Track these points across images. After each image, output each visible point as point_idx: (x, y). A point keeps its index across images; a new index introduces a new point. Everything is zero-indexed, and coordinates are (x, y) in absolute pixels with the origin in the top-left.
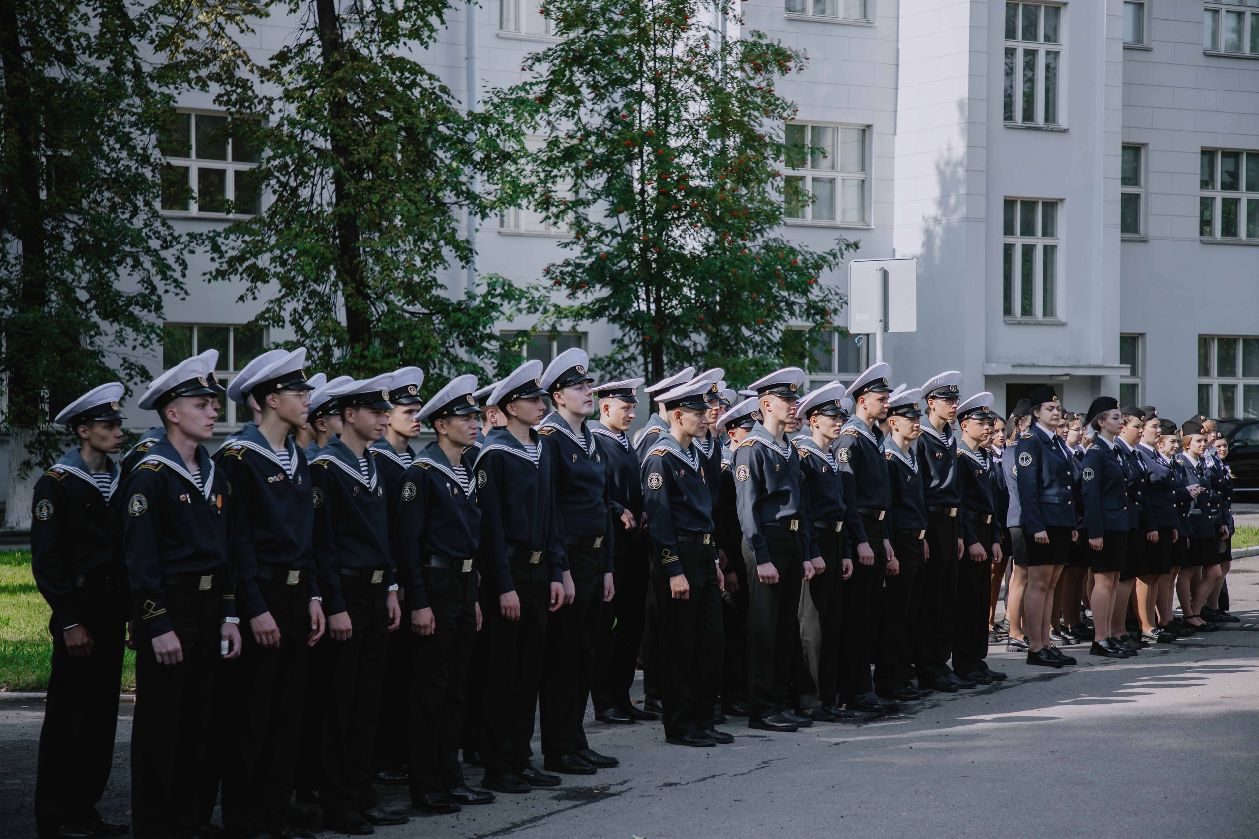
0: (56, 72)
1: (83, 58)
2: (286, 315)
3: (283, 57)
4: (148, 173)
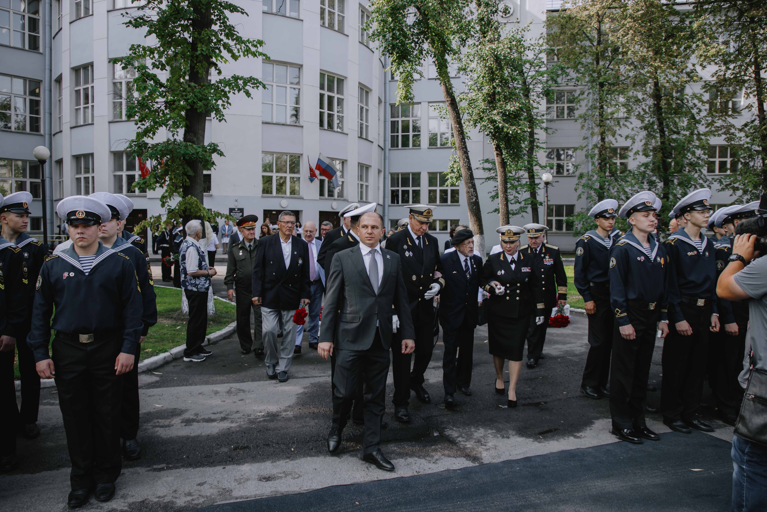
0: (674, 136)
1: (682, 132)
2: (744, 200)
3: (746, 125)
4: (700, 161)
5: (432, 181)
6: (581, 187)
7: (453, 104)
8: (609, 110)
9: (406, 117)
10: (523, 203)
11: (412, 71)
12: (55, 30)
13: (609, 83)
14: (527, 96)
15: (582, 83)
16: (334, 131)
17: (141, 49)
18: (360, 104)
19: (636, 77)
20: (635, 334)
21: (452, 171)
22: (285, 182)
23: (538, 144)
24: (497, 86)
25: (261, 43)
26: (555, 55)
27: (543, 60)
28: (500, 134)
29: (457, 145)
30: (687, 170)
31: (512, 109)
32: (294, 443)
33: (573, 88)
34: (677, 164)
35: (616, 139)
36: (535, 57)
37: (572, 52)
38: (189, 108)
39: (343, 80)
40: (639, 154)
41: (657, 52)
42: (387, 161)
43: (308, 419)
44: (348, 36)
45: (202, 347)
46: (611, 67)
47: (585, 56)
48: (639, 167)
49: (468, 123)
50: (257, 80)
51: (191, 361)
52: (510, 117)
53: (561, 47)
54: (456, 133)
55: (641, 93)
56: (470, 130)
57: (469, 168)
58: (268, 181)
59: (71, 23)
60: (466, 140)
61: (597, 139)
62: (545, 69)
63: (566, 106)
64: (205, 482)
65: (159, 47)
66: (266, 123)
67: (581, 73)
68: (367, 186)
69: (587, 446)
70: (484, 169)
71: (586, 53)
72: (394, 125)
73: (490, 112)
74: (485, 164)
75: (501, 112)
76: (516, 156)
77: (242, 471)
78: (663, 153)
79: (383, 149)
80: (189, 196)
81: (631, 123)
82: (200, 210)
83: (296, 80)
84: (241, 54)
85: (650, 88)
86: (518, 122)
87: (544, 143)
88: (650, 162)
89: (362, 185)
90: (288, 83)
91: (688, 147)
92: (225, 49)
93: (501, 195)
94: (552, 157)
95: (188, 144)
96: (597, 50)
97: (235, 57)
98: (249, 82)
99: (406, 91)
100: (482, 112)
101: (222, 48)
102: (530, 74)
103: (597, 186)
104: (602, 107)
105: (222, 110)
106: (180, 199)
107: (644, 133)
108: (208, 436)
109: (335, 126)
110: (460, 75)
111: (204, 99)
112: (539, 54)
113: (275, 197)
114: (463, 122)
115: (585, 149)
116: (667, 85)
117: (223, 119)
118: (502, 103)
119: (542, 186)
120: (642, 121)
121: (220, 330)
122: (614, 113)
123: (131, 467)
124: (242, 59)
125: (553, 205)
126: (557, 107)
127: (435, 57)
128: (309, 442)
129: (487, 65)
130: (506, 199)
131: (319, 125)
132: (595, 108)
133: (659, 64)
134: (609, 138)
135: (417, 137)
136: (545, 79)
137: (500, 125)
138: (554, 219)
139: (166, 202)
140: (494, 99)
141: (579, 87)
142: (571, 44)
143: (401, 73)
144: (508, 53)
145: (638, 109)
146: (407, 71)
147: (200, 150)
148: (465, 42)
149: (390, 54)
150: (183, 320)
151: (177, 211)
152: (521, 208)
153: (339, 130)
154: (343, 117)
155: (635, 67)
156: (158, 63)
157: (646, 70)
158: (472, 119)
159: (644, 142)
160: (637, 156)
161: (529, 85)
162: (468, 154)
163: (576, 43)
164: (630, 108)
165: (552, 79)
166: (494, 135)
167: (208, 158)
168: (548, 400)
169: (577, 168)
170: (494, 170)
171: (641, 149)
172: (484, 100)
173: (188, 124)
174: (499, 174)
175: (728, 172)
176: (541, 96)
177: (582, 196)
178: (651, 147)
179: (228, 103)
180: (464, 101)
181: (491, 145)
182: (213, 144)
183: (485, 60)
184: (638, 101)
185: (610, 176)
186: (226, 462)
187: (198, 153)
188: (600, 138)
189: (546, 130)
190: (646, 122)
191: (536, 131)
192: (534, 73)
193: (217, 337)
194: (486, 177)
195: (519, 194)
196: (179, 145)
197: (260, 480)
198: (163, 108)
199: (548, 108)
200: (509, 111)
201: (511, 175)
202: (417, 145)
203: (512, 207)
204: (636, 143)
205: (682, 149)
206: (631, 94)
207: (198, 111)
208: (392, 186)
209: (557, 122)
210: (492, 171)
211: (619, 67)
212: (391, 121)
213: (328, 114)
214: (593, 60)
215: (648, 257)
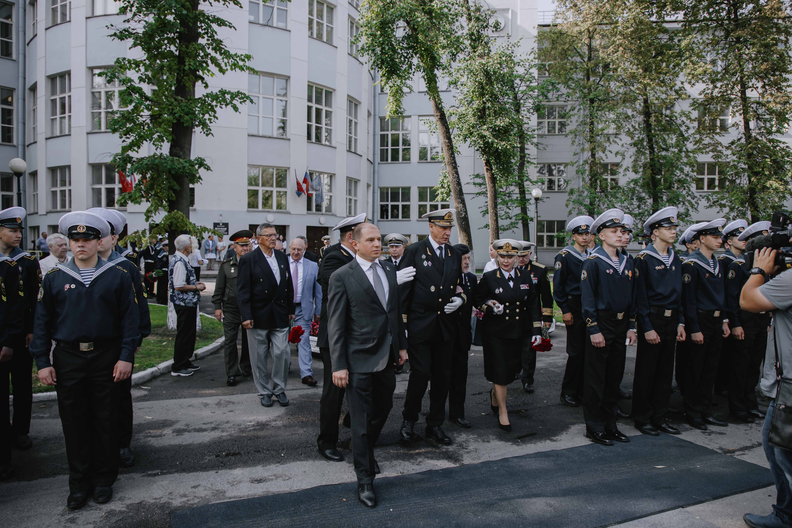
0: (664, 153)
1: (671, 149)
3: (733, 143)
4: (688, 178)
5: (422, 195)
6: (571, 203)
7: (443, 118)
8: (600, 127)
9: (396, 130)
10: (514, 218)
11: (402, 85)
12: (29, 36)
13: (599, 99)
14: (518, 111)
15: (572, 98)
16: (322, 145)
17: (126, 62)
18: (349, 117)
19: (625, 94)
20: (604, 342)
21: (443, 187)
22: (271, 196)
23: (529, 160)
24: (487, 101)
25: (248, 57)
26: (546, 70)
27: (533, 75)
28: (490, 149)
29: (446, 160)
30: (676, 187)
31: (501, 125)
32: (284, 449)
33: (563, 103)
34: (665, 181)
35: (606, 155)
36: (526, 72)
37: (563, 67)
38: (175, 121)
39: (331, 92)
40: (628, 170)
41: (646, 69)
42: (376, 175)
43: (296, 428)
44: (336, 47)
45: (190, 362)
46: (602, 83)
47: (575, 72)
48: (629, 183)
49: (458, 138)
50: (244, 94)
51: (179, 376)
52: (500, 132)
53: (552, 62)
54: (445, 148)
55: (630, 110)
56: (460, 144)
57: (459, 184)
58: (253, 195)
59: (46, 29)
60: (456, 155)
61: (587, 155)
62: (536, 84)
63: (557, 121)
64: (199, 485)
65: (145, 60)
66: (252, 136)
67: (571, 89)
68: (356, 201)
69: (562, 448)
70: (475, 184)
71: (577, 68)
72: (383, 138)
73: (479, 127)
74: (476, 179)
75: (491, 128)
76: (506, 170)
77: (234, 474)
78: (652, 170)
79: (372, 163)
80: (176, 211)
81: (621, 140)
82: (186, 224)
83: (283, 92)
84: (229, 68)
85: (640, 104)
86: (508, 138)
87: (535, 159)
88: (640, 179)
89: (350, 200)
90: (275, 95)
91: (677, 163)
92: (212, 63)
93: (490, 210)
94: (544, 172)
95: (175, 158)
96: (587, 66)
97: (222, 71)
98: (237, 96)
99: (396, 106)
100: (472, 127)
101: (209, 62)
102: (521, 89)
103: (587, 202)
104: (592, 123)
105: (209, 124)
106: (166, 213)
107: (634, 149)
108: (200, 444)
109: (323, 138)
110: (451, 88)
111: (191, 113)
112: (529, 69)
113: (261, 212)
114: (452, 137)
115: (575, 165)
116: (656, 102)
117: (210, 133)
118: (491, 118)
119: (533, 201)
120: (632, 138)
121: (206, 345)
122: (604, 130)
123: (126, 473)
124: (229, 73)
125: (544, 221)
126: (549, 122)
127: (424, 71)
128: (298, 448)
129: (477, 79)
130: (496, 215)
131: (306, 138)
132: (585, 124)
133: (649, 81)
134: (599, 154)
135: (407, 151)
136: (536, 93)
137: (490, 140)
138: (545, 234)
139: (151, 217)
140: (484, 114)
141: (569, 103)
142: (562, 60)
143: (391, 87)
144: (498, 68)
145: (628, 126)
146: (397, 85)
147: (187, 164)
148: (455, 57)
149: (379, 68)
150: (168, 336)
151: (162, 226)
152: (512, 223)
153: (327, 143)
154: (331, 130)
155: (625, 84)
156: (144, 77)
157: (635, 87)
158: (462, 134)
159: (633, 158)
160: (627, 173)
161: (520, 101)
162: (457, 169)
163: (567, 58)
164: (620, 125)
165: (543, 94)
166: (483, 151)
167: (194, 173)
168: (529, 408)
169: (567, 184)
170: (484, 185)
171: (630, 165)
172: (474, 115)
173: (175, 137)
174: (488, 190)
175: (717, 189)
176: (532, 111)
177: (573, 212)
178: (640, 164)
179: (215, 117)
180: (454, 116)
181: (482, 160)
182: (200, 158)
183: (475, 75)
184: (627, 117)
185: (601, 192)
186: (219, 467)
187: (184, 167)
188: (590, 154)
189: (537, 145)
190: (636, 139)
191: (526, 146)
192: (525, 88)
193: (204, 353)
194: (476, 192)
195: (510, 209)
196: (165, 159)
197: (252, 482)
198: (148, 121)
199: (539, 123)
200: (499, 126)
201: (501, 190)
202: (407, 159)
203: (501, 223)
204: (626, 159)
205: (672, 165)
206: (620, 110)
207: (185, 125)
208: (381, 201)
209: (547, 137)
210: (483, 187)
211: (609, 84)
212: (381, 135)
213: (316, 127)
214: (584, 76)
215: (616, 270)
